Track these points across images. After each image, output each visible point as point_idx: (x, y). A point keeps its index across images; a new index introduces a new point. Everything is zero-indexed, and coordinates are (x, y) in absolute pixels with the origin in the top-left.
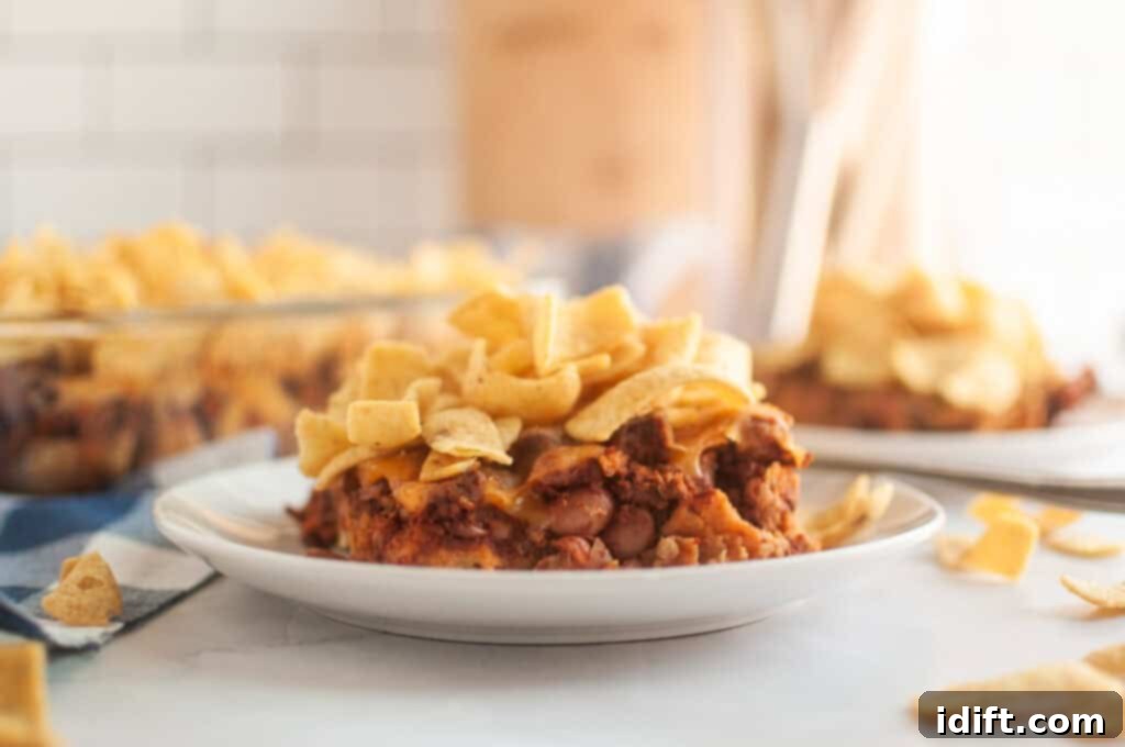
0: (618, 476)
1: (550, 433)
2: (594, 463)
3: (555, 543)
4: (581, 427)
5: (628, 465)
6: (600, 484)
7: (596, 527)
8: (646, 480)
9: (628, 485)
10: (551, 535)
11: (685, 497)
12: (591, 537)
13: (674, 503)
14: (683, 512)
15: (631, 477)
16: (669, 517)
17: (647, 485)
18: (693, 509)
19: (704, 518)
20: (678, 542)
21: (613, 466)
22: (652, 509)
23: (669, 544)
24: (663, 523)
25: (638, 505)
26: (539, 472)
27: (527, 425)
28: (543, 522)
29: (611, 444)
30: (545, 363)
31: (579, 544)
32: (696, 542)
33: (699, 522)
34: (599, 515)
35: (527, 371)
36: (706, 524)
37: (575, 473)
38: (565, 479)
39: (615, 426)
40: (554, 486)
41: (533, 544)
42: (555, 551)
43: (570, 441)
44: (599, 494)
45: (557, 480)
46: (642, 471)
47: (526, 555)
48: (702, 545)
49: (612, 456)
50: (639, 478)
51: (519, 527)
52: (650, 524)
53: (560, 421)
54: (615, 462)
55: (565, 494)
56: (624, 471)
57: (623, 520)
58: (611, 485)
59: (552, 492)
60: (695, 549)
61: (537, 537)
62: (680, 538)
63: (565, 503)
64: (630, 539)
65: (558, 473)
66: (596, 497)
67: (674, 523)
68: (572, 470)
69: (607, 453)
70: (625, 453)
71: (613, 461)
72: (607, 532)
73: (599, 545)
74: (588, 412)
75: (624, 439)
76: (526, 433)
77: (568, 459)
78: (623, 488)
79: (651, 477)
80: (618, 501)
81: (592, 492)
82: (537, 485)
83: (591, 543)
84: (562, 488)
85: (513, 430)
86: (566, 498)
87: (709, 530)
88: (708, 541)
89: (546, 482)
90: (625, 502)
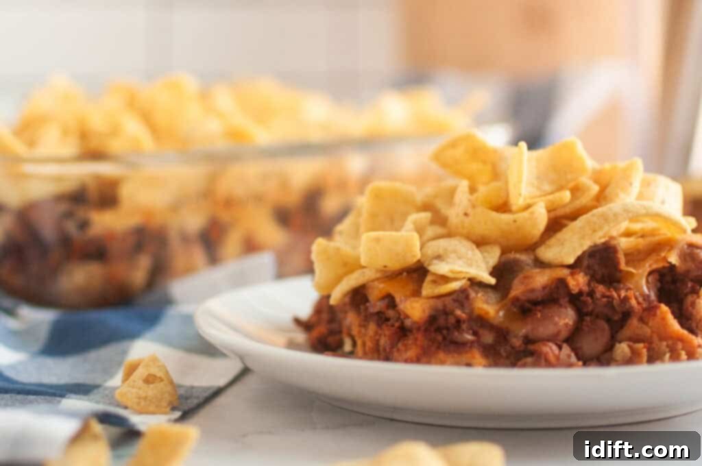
0: (581, 293)
1: (524, 258)
2: (562, 282)
3: (531, 347)
4: (549, 253)
5: (589, 284)
6: (567, 299)
7: (564, 334)
8: (604, 296)
9: (589, 300)
10: (528, 340)
11: (636, 310)
12: (559, 343)
13: (627, 315)
14: (634, 322)
15: (591, 294)
16: (622, 327)
17: (605, 300)
18: (641, 320)
19: (650, 327)
20: (630, 347)
21: (578, 284)
22: (608, 320)
23: (623, 348)
24: (617, 332)
25: (597, 317)
26: (517, 290)
27: (503, 252)
28: (521, 330)
29: (574, 267)
30: (517, 201)
31: (551, 349)
32: (645, 347)
33: (647, 331)
34: (566, 325)
35: (503, 207)
36: (653, 332)
37: (547, 291)
38: (538, 295)
39: (579, 253)
40: (530, 301)
41: (513, 348)
42: (532, 354)
43: (541, 264)
44: (566, 308)
45: (533, 296)
46: (601, 289)
47: (508, 357)
48: (649, 350)
49: (576, 277)
50: (598, 295)
51: (502, 334)
52: (607, 334)
53: (532, 248)
54: (578, 282)
55: (539, 308)
56: (586, 289)
57: (586, 329)
58: (575, 300)
59: (528, 305)
60: (645, 352)
61: (517, 342)
62: (631, 344)
63: (539, 315)
64: (591, 344)
65: (533, 290)
66: (563, 310)
67: (626, 332)
68: (544, 288)
69: (572, 274)
70: (586, 274)
71: (577, 280)
72: (571, 339)
73: (566, 350)
74: (553, 241)
75: (585, 263)
76: (503, 259)
77: (541, 279)
78: (585, 303)
79: (608, 294)
80: (581, 314)
81: (561, 306)
82: (516, 300)
83: (560, 348)
84: (535, 303)
85: (494, 255)
86: (540, 311)
87: (655, 338)
88: (654, 345)
89: (523, 298)
90: (587, 314)
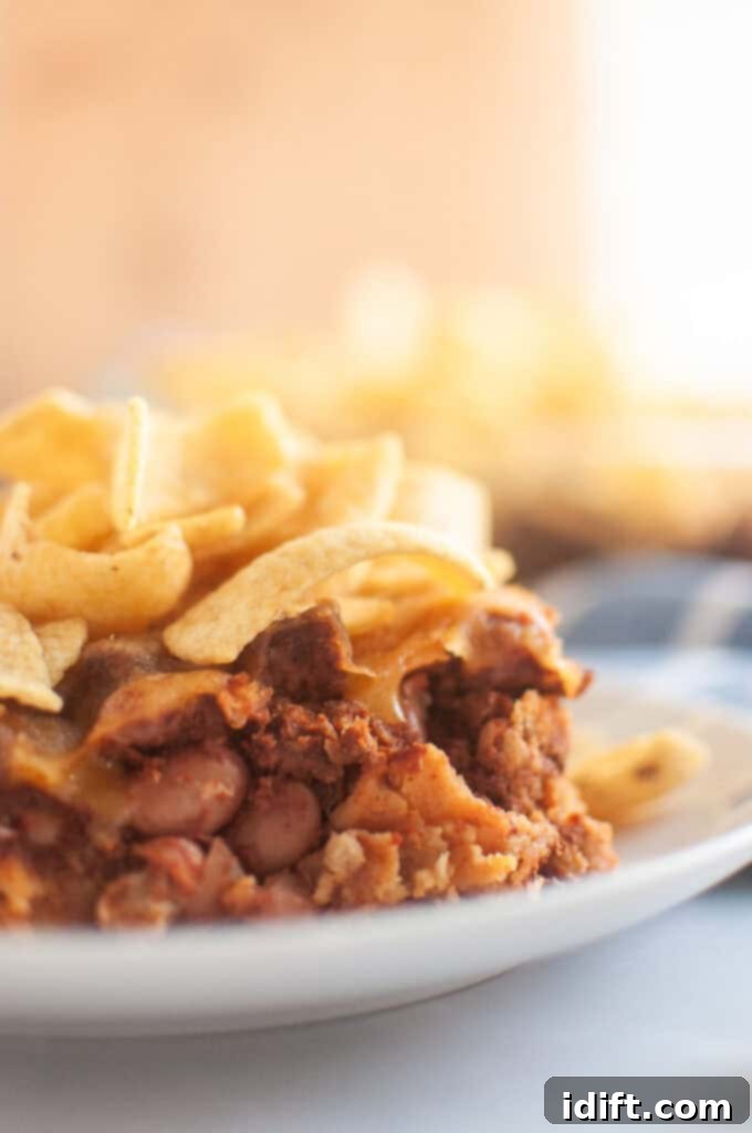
0: (252, 724)
1: (132, 648)
2: (209, 702)
3: (141, 850)
4: (187, 639)
5: (271, 707)
6: (221, 741)
7: (216, 817)
8: (303, 731)
9: (270, 740)
10: (134, 835)
11: (374, 760)
12: (203, 837)
13: (354, 770)
14: (369, 787)
15: (276, 727)
16: (346, 794)
17: (305, 740)
18: (387, 781)
19: (406, 797)
20: (362, 841)
21: (246, 709)
22: (314, 783)
23: (345, 848)
24: (333, 808)
25: (289, 777)
26: (111, 721)
27: (95, 635)
28: (118, 810)
29: (242, 665)
30: (130, 526)
31: (184, 852)
32: (394, 841)
33: (397, 803)
34: (221, 798)
35: (100, 540)
36: (411, 806)
37: (175, 725)
38: (154, 733)
39: (249, 637)
40: (136, 746)
41: (101, 852)
42: (139, 864)
43: (171, 662)
44: (219, 759)
45: (141, 736)
46: (298, 714)
47: (89, 873)
48: (405, 847)
49: (243, 691)
50: (291, 729)
51: (75, 822)
52: (311, 815)
53: (155, 625)
54: (248, 701)
55: (157, 761)
56: (264, 716)
57: (264, 805)
58: (240, 741)
59: (134, 755)
60: (394, 853)
61: (107, 840)
62: (365, 833)
63: (157, 777)
64: (276, 836)
65: (143, 724)
66: (214, 766)
67: (353, 809)
68: (169, 717)
69: (232, 687)
70: (265, 683)
71: (244, 699)
72: (231, 828)
73: (220, 850)
74: (198, 612)
75: (262, 660)
76: (87, 654)
77: (161, 696)
78: (262, 747)
79: (312, 726)
80: (253, 772)
81: (207, 755)
82: (107, 746)
83: (205, 848)
84: (152, 751)
85: (68, 644)
86: (160, 769)
87: (419, 822)
88: (415, 837)
89: (123, 741)
90: (266, 772)
